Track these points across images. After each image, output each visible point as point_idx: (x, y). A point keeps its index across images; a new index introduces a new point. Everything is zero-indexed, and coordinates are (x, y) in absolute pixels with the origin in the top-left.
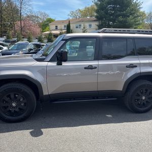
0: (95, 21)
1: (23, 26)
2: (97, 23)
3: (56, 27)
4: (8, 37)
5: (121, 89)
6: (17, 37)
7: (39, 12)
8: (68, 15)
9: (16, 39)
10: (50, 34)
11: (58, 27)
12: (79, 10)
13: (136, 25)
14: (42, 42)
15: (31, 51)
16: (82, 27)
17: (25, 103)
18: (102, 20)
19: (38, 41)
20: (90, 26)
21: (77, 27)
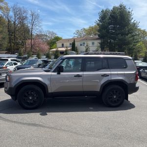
0: (97, 39)
1: (33, 43)
2: (99, 41)
3: (63, 44)
4: (20, 54)
5: (99, 90)
6: (28, 54)
7: (48, 31)
8: (74, 34)
9: (26, 56)
10: (57, 51)
11: (64, 45)
12: (84, 29)
13: (135, 42)
14: (50, 58)
15: (41, 66)
16: (86, 45)
17: (37, 98)
18: (103, 38)
19: (46, 57)
20: (93, 43)
21: (81, 45)
